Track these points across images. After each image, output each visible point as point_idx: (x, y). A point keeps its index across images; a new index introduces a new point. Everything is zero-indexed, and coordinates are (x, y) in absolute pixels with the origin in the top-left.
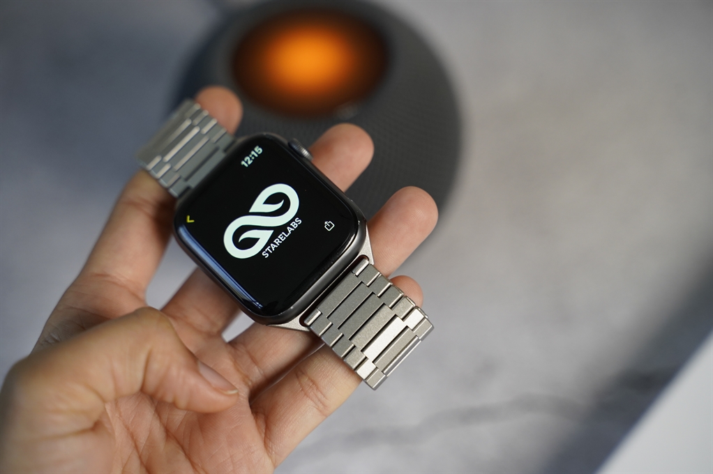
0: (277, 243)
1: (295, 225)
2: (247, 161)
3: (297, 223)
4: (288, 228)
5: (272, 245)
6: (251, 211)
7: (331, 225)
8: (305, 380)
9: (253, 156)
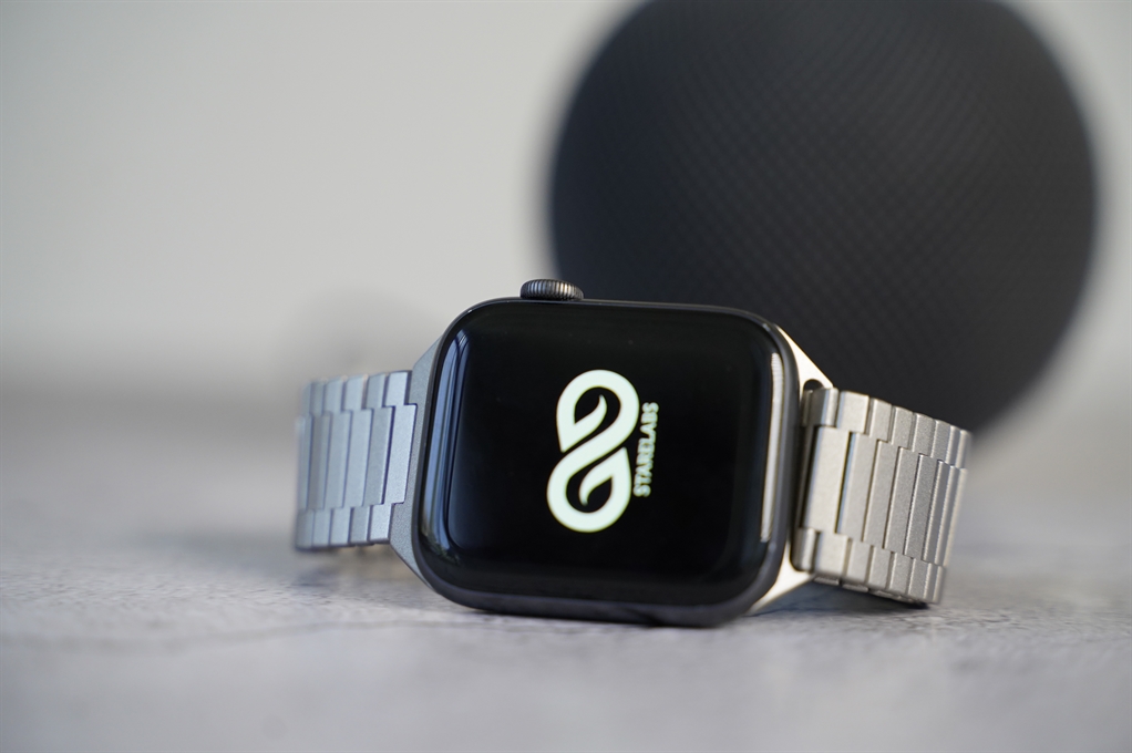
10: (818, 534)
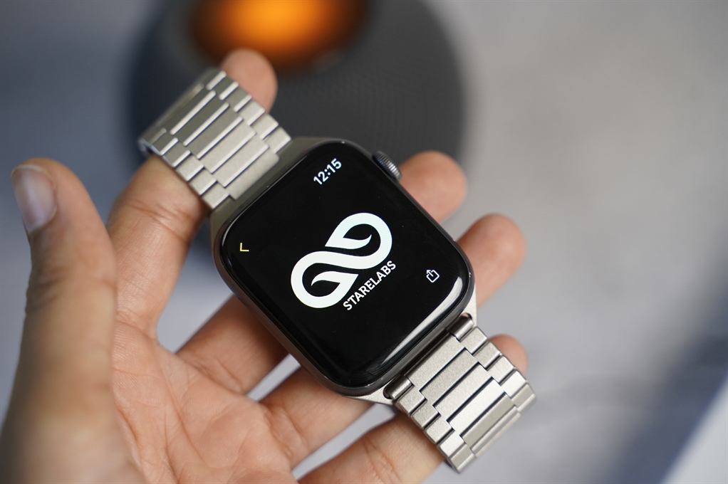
0: (363, 292)
1: (387, 270)
2: (321, 178)
3: (390, 268)
4: (378, 273)
5: (356, 293)
6: (328, 245)
7: (435, 276)
8: (378, 457)
9: (329, 170)
10: (412, 385)
